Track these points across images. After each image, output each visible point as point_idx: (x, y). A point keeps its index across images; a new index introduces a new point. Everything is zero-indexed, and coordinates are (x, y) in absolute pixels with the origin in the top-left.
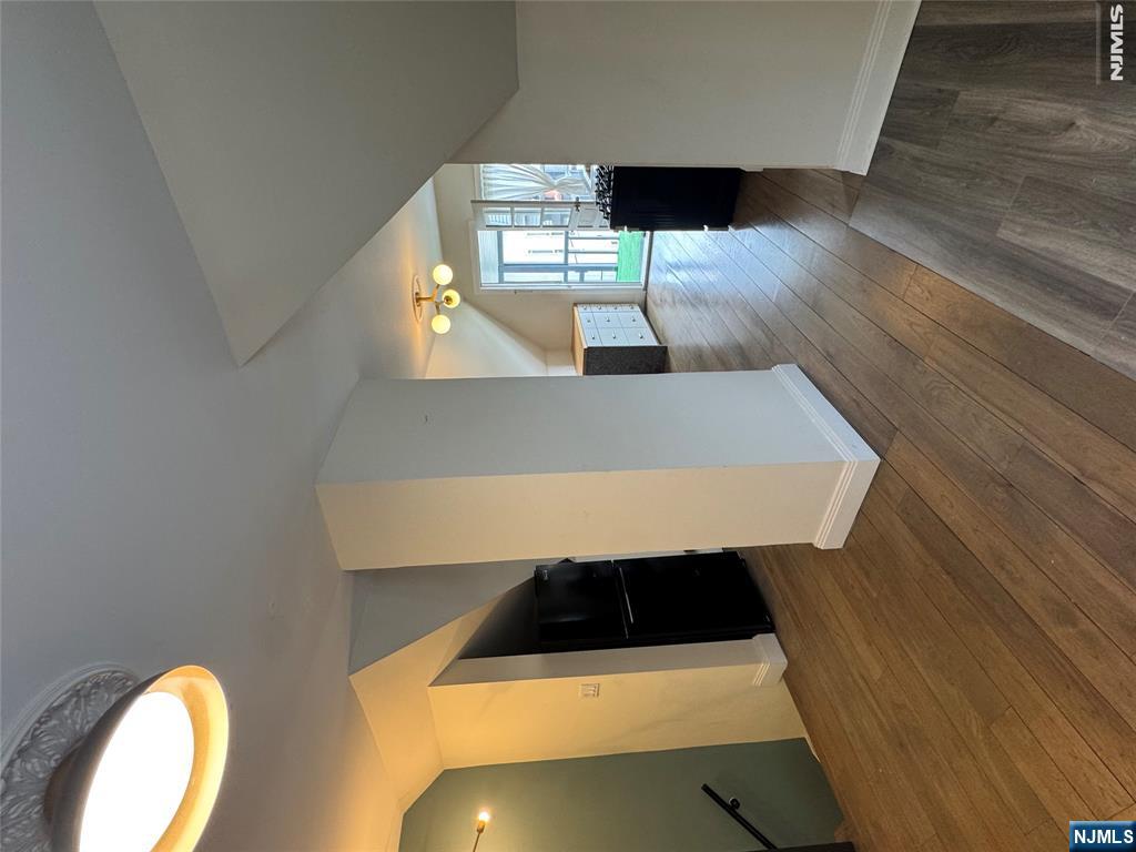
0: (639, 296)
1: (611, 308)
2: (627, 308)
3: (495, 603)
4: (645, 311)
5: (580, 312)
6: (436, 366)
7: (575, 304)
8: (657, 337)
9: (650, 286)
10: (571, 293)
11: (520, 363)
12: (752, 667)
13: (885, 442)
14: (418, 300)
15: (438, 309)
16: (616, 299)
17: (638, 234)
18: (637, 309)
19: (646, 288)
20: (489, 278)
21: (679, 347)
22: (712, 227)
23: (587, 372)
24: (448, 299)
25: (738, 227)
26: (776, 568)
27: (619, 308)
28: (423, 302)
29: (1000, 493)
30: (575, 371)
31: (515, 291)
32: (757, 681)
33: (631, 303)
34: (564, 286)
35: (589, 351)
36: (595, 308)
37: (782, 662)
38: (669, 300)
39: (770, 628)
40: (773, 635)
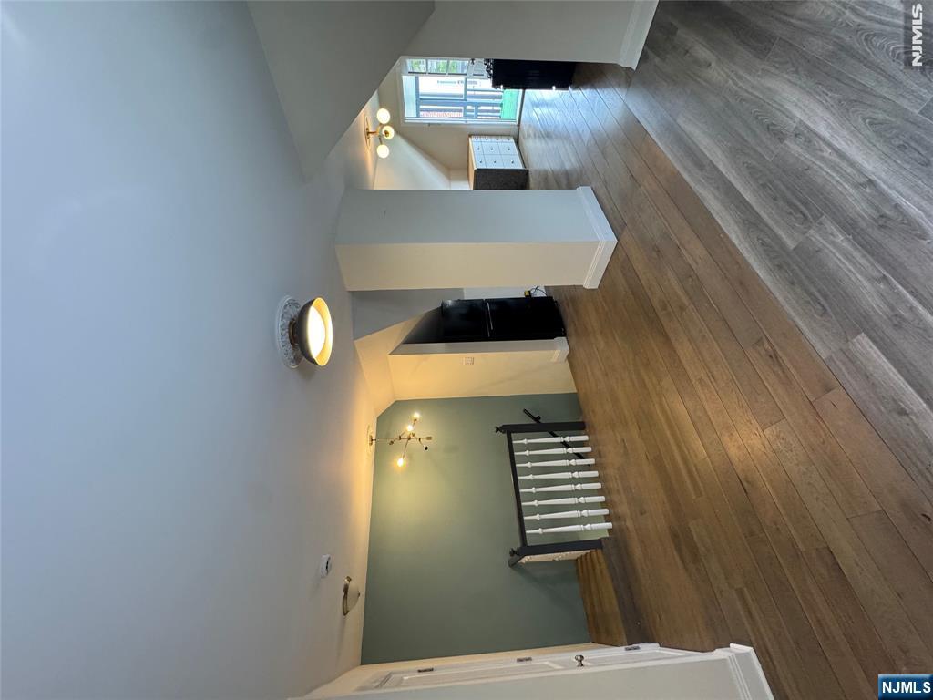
0: (514, 131)
1: (494, 139)
2: (505, 139)
3: (420, 319)
4: (517, 142)
5: (473, 141)
6: (381, 181)
7: (470, 136)
8: (523, 163)
9: (522, 123)
10: (467, 127)
11: (432, 179)
12: (552, 351)
13: (620, 230)
14: (368, 133)
15: (381, 140)
16: (499, 132)
17: (514, 91)
18: (512, 140)
19: (519, 125)
20: (410, 112)
21: (536, 170)
22: (558, 87)
23: (475, 188)
24: (386, 133)
25: (575, 88)
26: (570, 305)
27: (500, 140)
28: (370, 135)
29: (654, 254)
30: (467, 186)
31: (429, 124)
32: (554, 360)
33: (508, 135)
34: (462, 122)
35: (478, 171)
36: (483, 139)
37: (566, 350)
38: (532, 135)
39: (563, 334)
40: (564, 338)
